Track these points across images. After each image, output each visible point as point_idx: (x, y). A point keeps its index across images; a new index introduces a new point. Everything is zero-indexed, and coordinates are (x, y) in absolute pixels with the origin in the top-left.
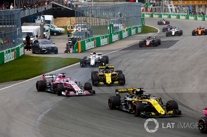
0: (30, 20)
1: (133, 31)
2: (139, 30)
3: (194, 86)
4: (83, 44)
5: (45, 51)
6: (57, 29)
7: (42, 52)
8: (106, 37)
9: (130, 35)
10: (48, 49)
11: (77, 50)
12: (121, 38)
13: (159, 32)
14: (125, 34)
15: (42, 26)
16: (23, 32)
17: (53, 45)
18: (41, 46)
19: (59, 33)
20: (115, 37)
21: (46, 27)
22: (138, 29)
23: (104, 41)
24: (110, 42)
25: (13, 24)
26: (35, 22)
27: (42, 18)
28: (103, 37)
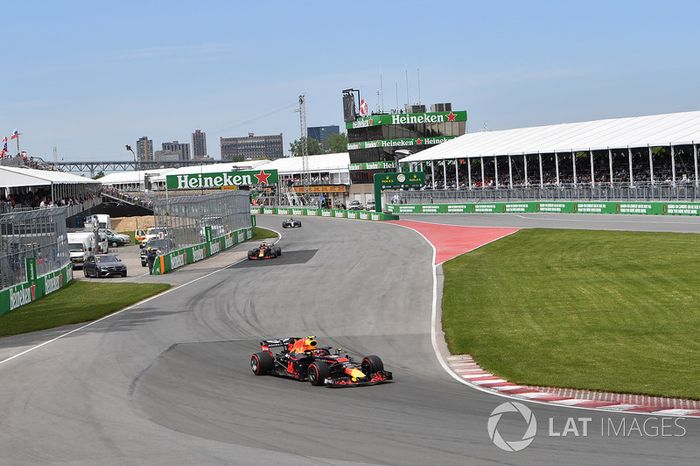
0: (76, 223)
1: (241, 237)
4: (167, 259)
5: (106, 273)
6: (117, 236)
7: (101, 275)
8: (201, 247)
9: (236, 243)
10: (110, 269)
11: (158, 270)
12: (223, 249)
14: (229, 242)
15: (96, 232)
16: (70, 242)
17: (119, 264)
18: (99, 264)
19: (120, 243)
20: (214, 247)
21: (102, 235)
23: (198, 254)
24: (208, 255)
25: (48, 231)
26: (84, 227)
27: (93, 219)
28: (197, 248)
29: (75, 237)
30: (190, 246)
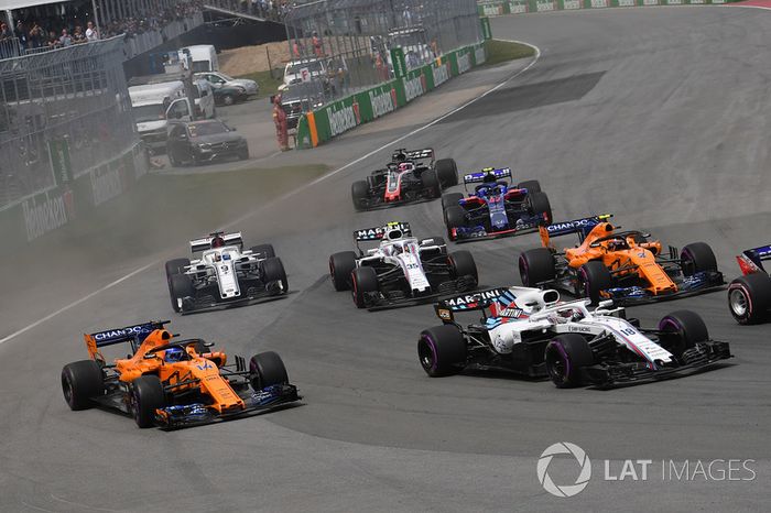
0: (146, 68)
1: (462, 62)
2: (480, 56)
3: (689, 200)
4: (322, 117)
5: (209, 155)
6: (233, 84)
7: (203, 160)
8: (387, 88)
9: (454, 74)
10: (216, 148)
11: (306, 140)
12: (430, 88)
13: (538, 55)
14: (440, 74)
15: (187, 81)
16: (134, 105)
17: (232, 135)
18: (194, 140)
19: (239, 97)
20: (412, 87)
21: (200, 84)
22: (476, 52)
23: (380, 103)
24: (402, 104)
25: (97, 86)
26: (164, 71)
27: (182, 56)
28: (378, 92)
29: (147, 94)
30: (365, 89)
